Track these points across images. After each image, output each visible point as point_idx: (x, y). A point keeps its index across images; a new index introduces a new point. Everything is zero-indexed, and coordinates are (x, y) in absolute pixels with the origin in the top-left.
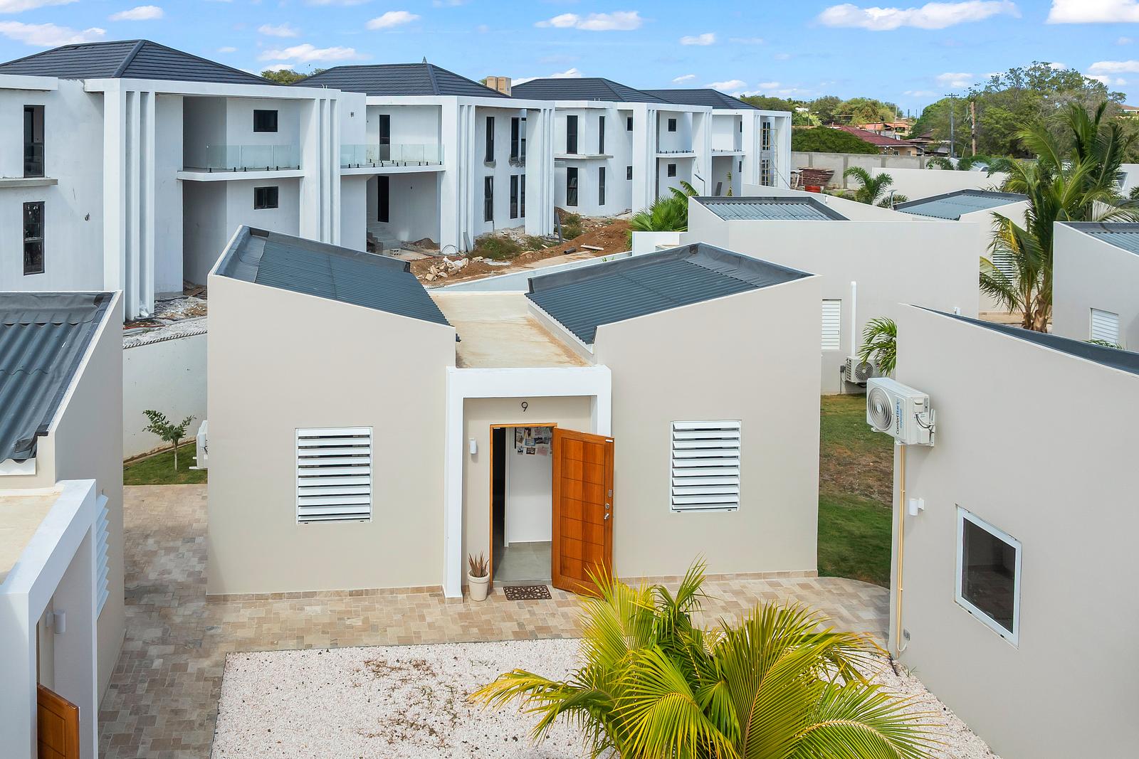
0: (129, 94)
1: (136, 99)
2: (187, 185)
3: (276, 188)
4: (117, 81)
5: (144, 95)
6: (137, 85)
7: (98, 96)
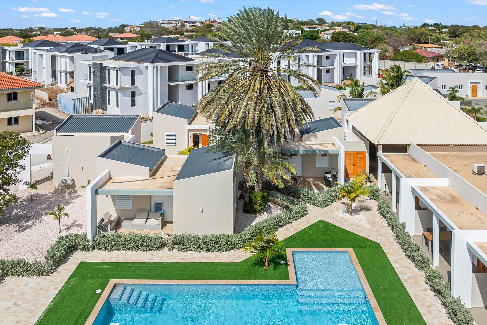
0: (154, 67)
1: (155, 68)
2: (169, 86)
3: (192, 85)
4: (151, 64)
5: (157, 67)
6: (156, 65)
7: (147, 67)
